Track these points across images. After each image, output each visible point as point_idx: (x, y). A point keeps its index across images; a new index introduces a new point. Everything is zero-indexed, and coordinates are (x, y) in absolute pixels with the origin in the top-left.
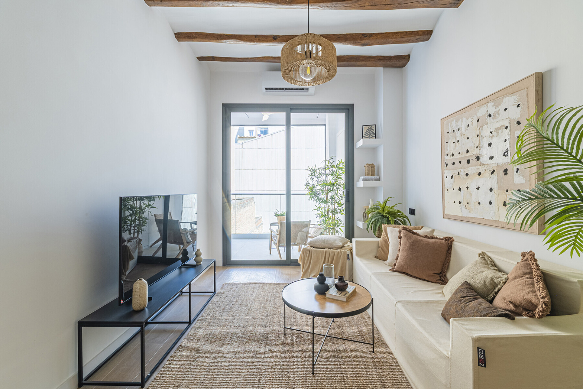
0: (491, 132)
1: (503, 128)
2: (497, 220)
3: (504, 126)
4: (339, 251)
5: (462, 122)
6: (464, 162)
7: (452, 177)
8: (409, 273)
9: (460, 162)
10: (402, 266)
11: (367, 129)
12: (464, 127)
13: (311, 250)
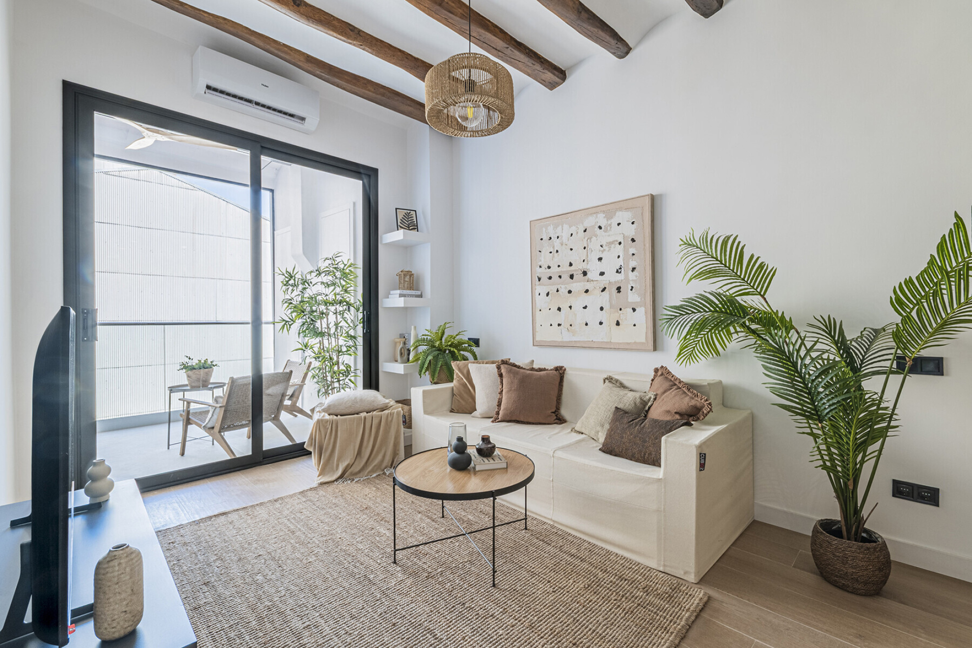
0: (601, 246)
1: (616, 243)
2: (609, 341)
3: (617, 241)
4: (388, 413)
5: (563, 229)
6: (566, 277)
7: (548, 294)
8: (522, 419)
9: (560, 277)
10: (511, 412)
11: (404, 216)
12: (565, 235)
13: (336, 420)
